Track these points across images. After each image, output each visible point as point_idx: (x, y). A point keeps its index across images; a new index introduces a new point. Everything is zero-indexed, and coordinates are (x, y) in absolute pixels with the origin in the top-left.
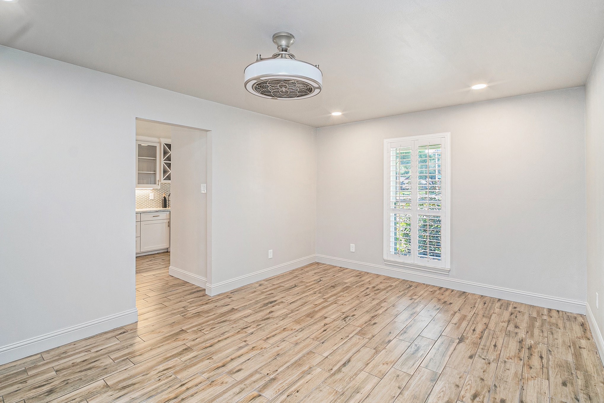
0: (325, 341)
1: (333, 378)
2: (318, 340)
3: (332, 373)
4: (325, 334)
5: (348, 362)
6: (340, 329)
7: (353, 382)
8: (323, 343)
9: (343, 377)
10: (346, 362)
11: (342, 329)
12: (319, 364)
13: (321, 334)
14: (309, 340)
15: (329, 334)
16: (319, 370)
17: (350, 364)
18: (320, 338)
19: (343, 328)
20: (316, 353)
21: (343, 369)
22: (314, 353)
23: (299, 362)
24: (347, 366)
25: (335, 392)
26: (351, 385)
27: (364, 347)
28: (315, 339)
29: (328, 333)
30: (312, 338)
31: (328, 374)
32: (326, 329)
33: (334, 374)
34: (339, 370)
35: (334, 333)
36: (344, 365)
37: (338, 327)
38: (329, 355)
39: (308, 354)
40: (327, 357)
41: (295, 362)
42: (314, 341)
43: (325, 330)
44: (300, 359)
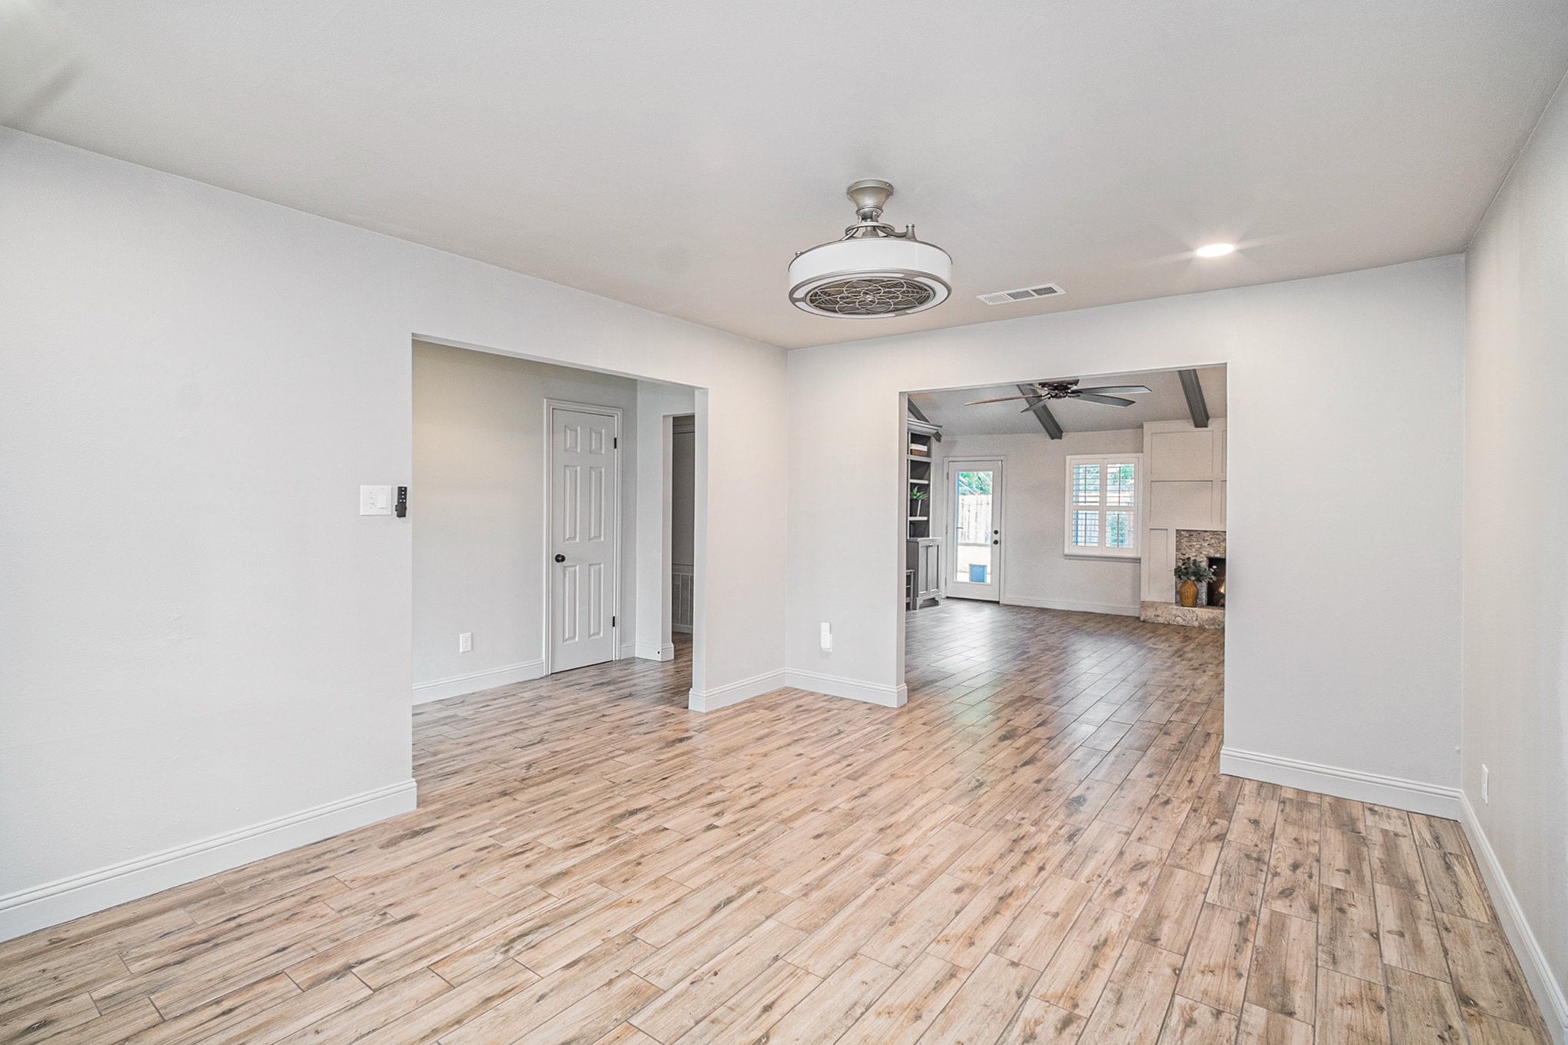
0: (770, 966)
1: (759, 878)
2: (791, 969)
3: (760, 886)
4: (769, 992)
5: (719, 905)
6: (713, 1016)
7: (720, 871)
8: (776, 959)
9: (737, 878)
10: (724, 906)
11: (705, 1018)
12: (786, 902)
13: (782, 991)
14: (821, 969)
15: (754, 991)
16: (787, 892)
17: (716, 903)
18: (784, 973)
19: (697, 1023)
20: (796, 929)
21: (733, 892)
22: (801, 929)
23: (833, 906)
24: (725, 897)
25: (758, 858)
26: (726, 867)
27: (659, 947)
28: (800, 972)
29: (757, 996)
30: (812, 977)
31: (768, 884)
32: (764, 1016)
33: (754, 884)
34: (743, 891)
35: (737, 997)
36: (729, 901)
37: (717, 1028)
38: (760, 924)
39: (817, 927)
40: (767, 918)
41: (842, 906)
42: (802, 966)
43: (767, 1008)
44: (834, 913)
